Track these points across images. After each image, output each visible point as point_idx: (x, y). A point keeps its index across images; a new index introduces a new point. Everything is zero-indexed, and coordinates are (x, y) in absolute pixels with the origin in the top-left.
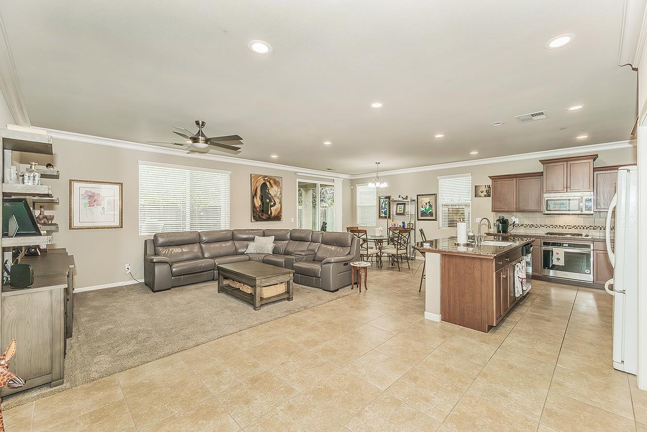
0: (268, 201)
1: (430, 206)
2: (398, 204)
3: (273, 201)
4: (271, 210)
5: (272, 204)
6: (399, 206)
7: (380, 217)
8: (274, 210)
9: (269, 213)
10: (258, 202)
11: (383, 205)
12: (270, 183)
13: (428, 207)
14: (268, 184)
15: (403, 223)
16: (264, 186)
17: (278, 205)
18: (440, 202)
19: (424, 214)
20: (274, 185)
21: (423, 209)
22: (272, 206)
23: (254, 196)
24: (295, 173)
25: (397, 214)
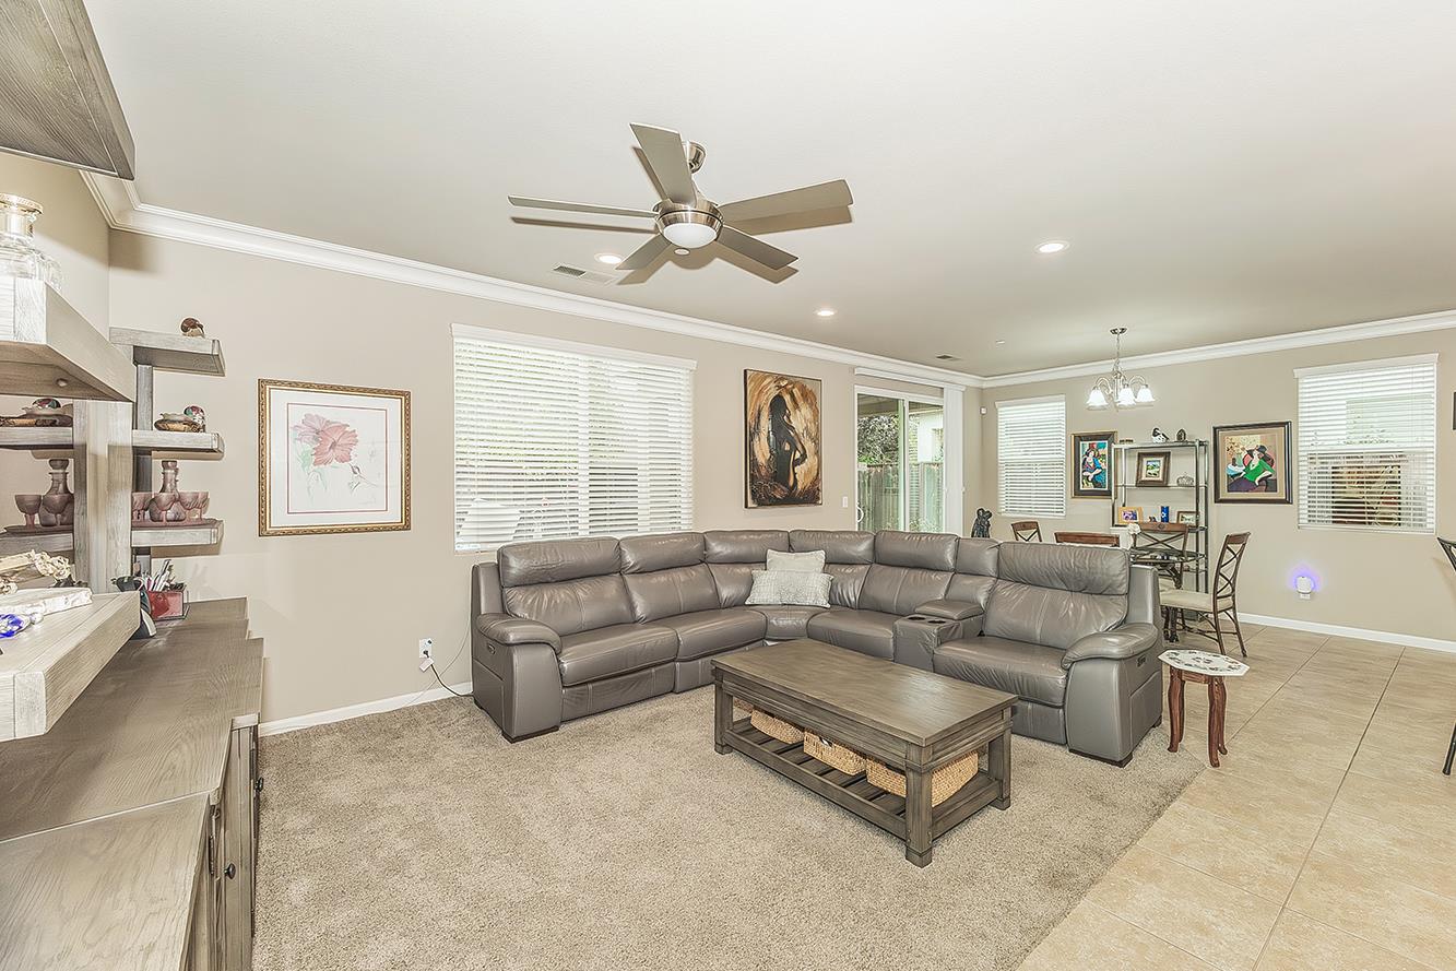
0: (787, 447)
1: (1267, 459)
2: (1141, 456)
3: (800, 448)
4: (795, 474)
5: (798, 455)
6: (1145, 460)
7: (1078, 493)
8: (802, 475)
9: (791, 483)
10: (763, 452)
11: (1090, 459)
12: (792, 396)
13: (1256, 462)
14: (787, 398)
15: (1165, 510)
16: (778, 406)
17: (811, 460)
18: (1304, 444)
19: (1237, 483)
20: (800, 403)
21: (1239, 469)
22: (797, 463)
23: (750, 434)
24: (852, 368)
25: (1141, 484)
